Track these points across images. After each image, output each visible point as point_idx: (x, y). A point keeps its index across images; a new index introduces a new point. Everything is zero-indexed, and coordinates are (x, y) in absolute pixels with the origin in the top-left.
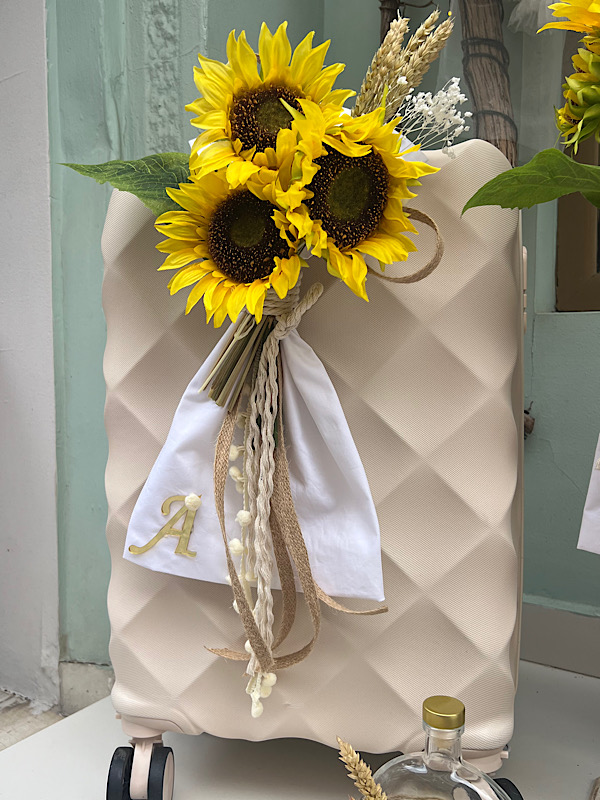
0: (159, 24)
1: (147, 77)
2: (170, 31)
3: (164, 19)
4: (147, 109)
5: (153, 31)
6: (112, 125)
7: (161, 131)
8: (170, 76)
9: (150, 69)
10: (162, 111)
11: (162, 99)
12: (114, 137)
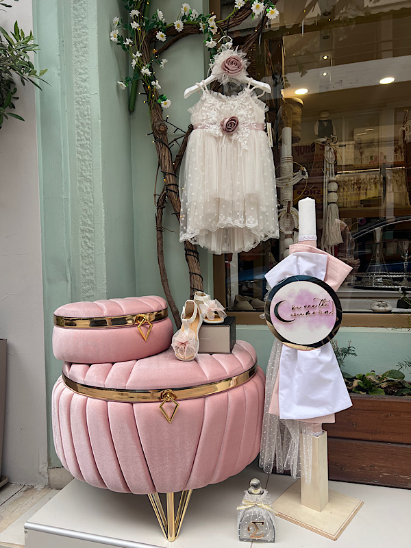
0: (86, 242)
1: (81, 259)
2: (90, 245)
3: (88, 241)
4: (81, 270)
5: (83, 244)
6: (69, 275)
7: (87, 278)
8: (90, 260)
9: (82, 256)
10: (87, 271)
11: (87, 267)
12: (69, 279)
